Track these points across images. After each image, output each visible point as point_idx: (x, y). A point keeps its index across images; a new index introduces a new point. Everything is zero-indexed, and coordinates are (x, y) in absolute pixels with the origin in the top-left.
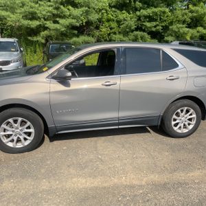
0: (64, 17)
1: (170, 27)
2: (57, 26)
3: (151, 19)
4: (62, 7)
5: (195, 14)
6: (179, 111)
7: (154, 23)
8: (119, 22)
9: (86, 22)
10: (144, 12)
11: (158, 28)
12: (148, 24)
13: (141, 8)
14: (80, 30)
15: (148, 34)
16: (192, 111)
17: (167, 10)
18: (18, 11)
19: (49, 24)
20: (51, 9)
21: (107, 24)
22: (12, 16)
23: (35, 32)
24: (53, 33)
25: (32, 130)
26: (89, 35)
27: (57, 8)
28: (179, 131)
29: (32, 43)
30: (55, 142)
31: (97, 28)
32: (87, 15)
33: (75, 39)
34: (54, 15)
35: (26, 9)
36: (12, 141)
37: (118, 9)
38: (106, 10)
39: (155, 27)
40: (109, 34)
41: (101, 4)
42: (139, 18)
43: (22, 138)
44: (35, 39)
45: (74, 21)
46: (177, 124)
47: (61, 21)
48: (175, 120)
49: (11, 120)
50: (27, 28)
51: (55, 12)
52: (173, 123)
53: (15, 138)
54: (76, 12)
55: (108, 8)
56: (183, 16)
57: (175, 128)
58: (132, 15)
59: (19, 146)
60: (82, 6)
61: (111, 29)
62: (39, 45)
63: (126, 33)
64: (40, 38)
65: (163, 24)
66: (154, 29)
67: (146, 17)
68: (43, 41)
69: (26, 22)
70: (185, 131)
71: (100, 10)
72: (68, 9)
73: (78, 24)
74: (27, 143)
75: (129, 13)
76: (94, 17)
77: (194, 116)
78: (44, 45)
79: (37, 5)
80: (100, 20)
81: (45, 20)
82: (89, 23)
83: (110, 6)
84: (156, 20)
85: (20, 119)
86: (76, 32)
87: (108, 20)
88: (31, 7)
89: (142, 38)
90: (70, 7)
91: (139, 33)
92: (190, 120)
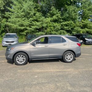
0: (33, 25)
1: (74, 28)
2: (31, 29)
3: (66, 25)
4: (33, 22)
5: (84, 23)
6: (67, 54)
7: (68, 27)
8: (54, 27)
10: (64, 23)
11: (69, 29)
12: (65, 27)
13: (63, 22)
14: (39, 30)
15: (66, 31)
16: (71, 54)
17: (72, 22)
18: (17, 24)
19: (28, 28)
20: (29, 23)
21: (50, 28)
22: (15, 25)
23: (22, 31)
24: (29, 31)
25: (25, 59)
26: (43, 32)
27: (31, 22)
28: (68, 61)
29: (21, 35)
30: (31, 63)
31: (46, 29)
32: (42, 24)
33: (37, 33)
34: (30, 25)
35: (20, 23)
36: (19, 62)
37: (54, 22)
39: (68, 28)
40: (50, 31)
41: (47, 21)
42: (62, 25)
43: (22, 61)
44: (22, 33)
45: (37, 27)
46: (67, 58)
47: (33, 27)
48: (66, 57)
49: (19, 56)
50: (20, 29)
51: (30, 24)
52: (66, 58)
53: (20, 61)
54: (38, 23)
55: (50, 22)
56: (80, 24)
57: (67, 60)
58: (59, 24)
59: (21, 63)
60: (40, 21)
61: (51, 29)
62: (24, 35)
63: (57, 31)
64: (24, 33)
65: (71, 27)
66: (68, 29)
67: (64, 25)
68: (26, 34)
69: (19, 28)
70: (70, 61)
71: (47, 23)
73: (38, 28)
74: (23, 63)
75: (58, 24)
76: (45, 25)
77: (72, 56)
78: (26, 35)
79: (24, 22)
80: (47, 26)
81: (26, 26)
82: (43, 27)
83: (51, 21)
84: (69, 26)
85: (22, 55)
86: (38, 31)
87: (50, 26)
88: (22, 22)
89: (63, 32)
90: (36, 22)
91: (62, 31)
92: (71, 57)
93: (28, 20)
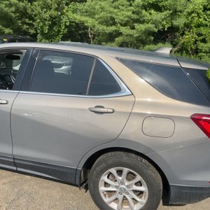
9: (168, 28)
19: (125, 30)
32: (172, 19)
34: (132, 20)
38: (198, 14)
45: (152, 26)
55: (201, 11)
60: (166, 9)
72: (150, 14)
73: (156, 30)
80: (188, 26)
81: (122, 25)
83: (205, 9)
90: (153, 11)
93: (131, 5)
